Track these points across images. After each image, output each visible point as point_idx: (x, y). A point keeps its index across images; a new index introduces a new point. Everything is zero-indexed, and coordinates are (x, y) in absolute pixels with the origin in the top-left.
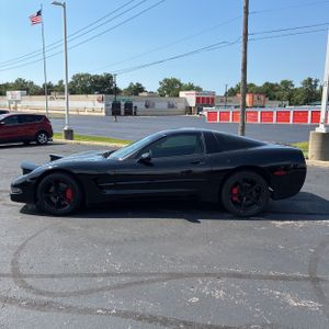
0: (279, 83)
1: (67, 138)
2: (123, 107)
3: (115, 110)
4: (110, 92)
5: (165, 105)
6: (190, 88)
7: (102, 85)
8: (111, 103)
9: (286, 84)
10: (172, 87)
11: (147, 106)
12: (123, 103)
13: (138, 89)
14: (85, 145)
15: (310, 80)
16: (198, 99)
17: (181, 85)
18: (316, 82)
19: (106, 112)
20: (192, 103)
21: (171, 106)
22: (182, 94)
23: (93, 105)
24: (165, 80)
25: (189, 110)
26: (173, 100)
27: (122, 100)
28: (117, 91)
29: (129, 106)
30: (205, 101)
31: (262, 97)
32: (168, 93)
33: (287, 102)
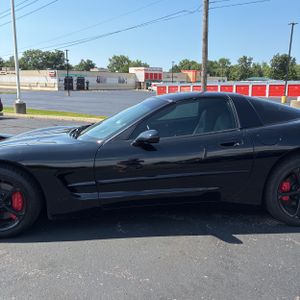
0: (218, 60)
1: (19, 112)
2: (75, 83)
3: (68, 85)
4: (62, 68)
5: (116, 81)
6: (138, 64)
7: (54, 62)
8: (63, 78)
9: (224, 62)
10: (121, 64)
11: (98, 81)
12: (75, 79)
13: (89, 66)
14: (40, 120)
15: (245, 58)
16: (146, 75)
17: (129, 61)
18: (251, 59)
19: (59, 88)
20: (142, 79)
21: (121, 81)
22: (132, 70)
23: (45, 81)
24: (115, 57)
25: (139, 85)
26: (124, 76)
27: (75, 75)
28: (69, 67)
29: (81, 81)
30: (153, 77)
32: (118, 69)
33: (226, 78)
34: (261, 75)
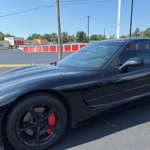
0: (51, 34)
6: (9, 36)
9: (54, 34)
15: (64, 33)
16: (15, 42)
17: (3, 35)
18: (67, 33)
20: (13, 44)
22: (6, 39)
25: (11, 47)
30: (19, 42)
31: (46, 40)
34: (72, 41)
